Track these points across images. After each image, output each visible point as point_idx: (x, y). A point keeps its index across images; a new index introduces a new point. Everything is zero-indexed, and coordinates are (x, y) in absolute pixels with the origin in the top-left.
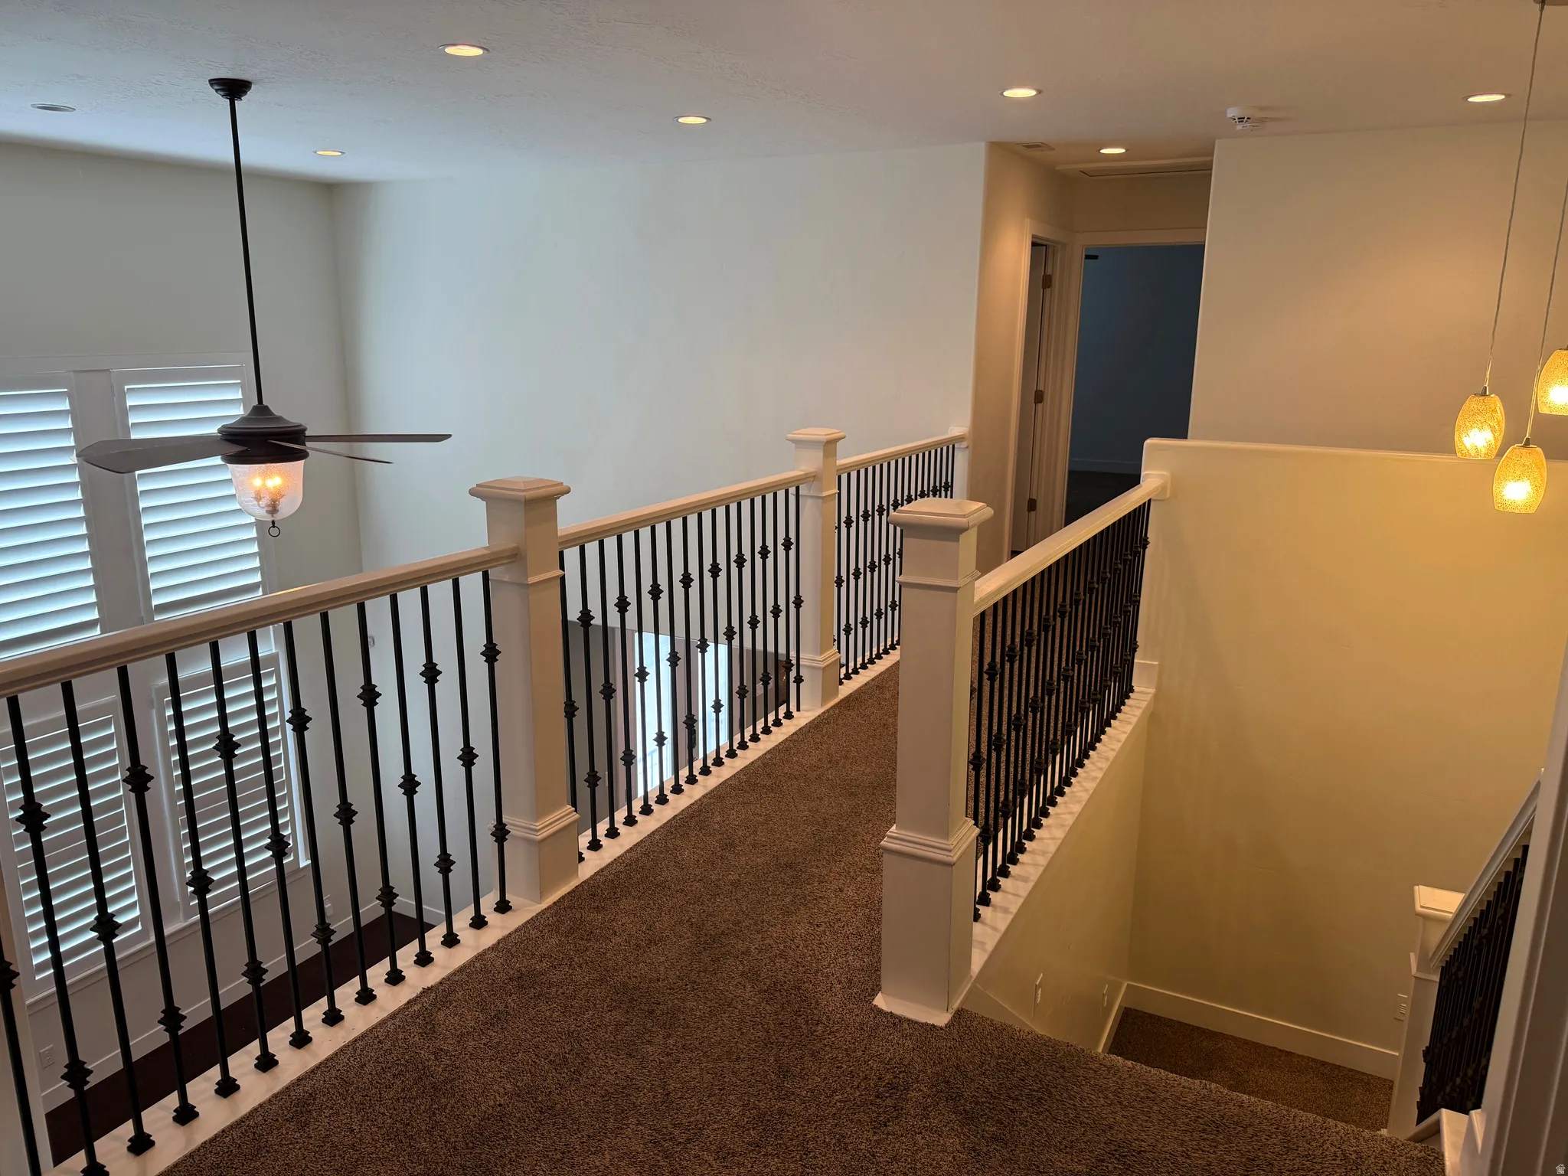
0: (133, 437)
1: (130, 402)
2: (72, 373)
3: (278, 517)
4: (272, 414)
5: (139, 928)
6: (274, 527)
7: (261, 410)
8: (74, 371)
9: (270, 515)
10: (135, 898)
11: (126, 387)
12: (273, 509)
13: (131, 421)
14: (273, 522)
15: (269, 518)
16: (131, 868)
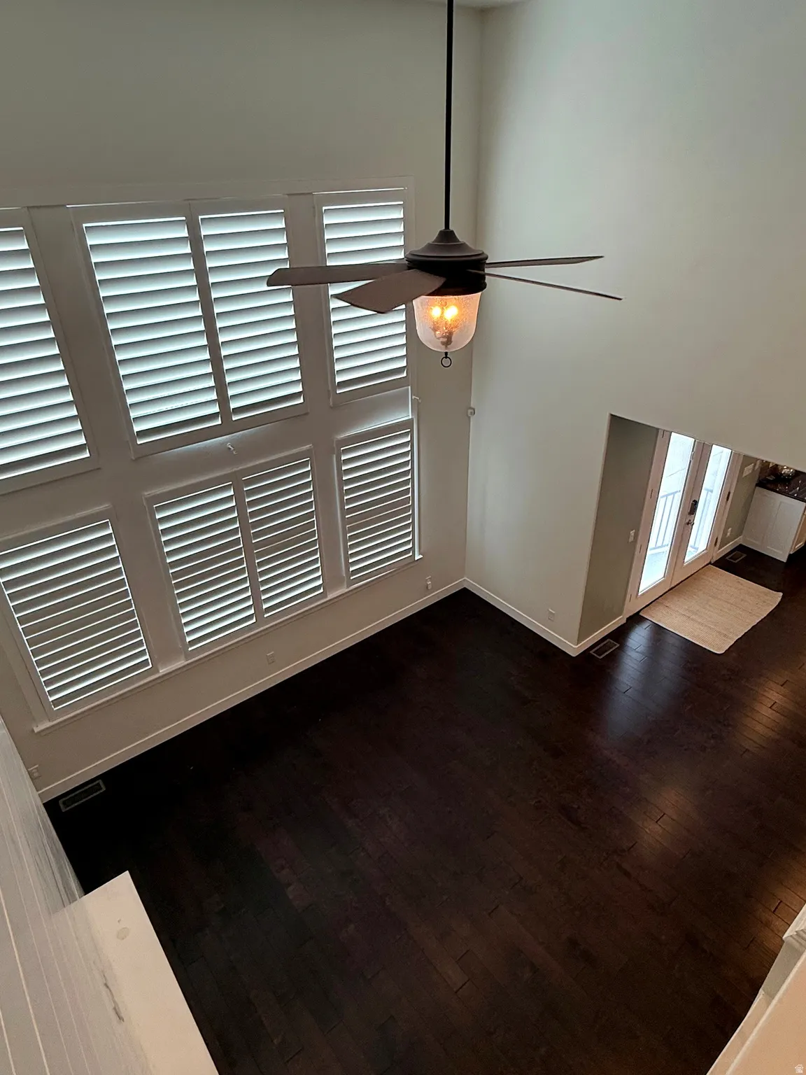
0: (328, 264)
1: (326, 221)
2: (287, 196)
3: (452, 349)
4: (459, 241)
5: (322, 591)
6: (446, 357)
7: (447, 235)
8: (288, 195)
9: (444, 346)
10: (320, 573)
11: (324, 208)
12: (448, 340)
13: (327, 237)
14: (446, 353)
15: (442, 350)
16: (318, 556)
